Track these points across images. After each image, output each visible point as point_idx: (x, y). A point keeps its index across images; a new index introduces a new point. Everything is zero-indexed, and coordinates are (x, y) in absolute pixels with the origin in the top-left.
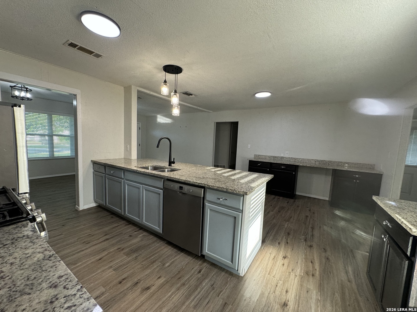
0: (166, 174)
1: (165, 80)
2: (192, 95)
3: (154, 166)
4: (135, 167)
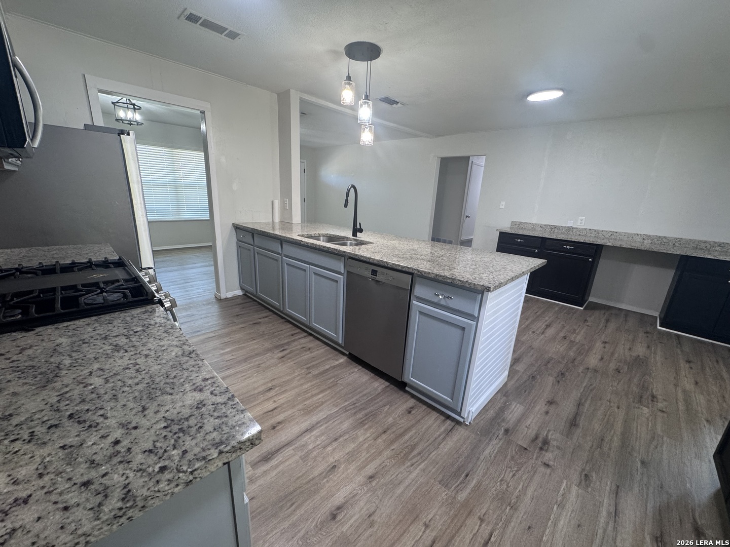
0: (348, 249)
1: (349, 73)
2: (397, 103)
3: (329, 235)
4: (299, 235)
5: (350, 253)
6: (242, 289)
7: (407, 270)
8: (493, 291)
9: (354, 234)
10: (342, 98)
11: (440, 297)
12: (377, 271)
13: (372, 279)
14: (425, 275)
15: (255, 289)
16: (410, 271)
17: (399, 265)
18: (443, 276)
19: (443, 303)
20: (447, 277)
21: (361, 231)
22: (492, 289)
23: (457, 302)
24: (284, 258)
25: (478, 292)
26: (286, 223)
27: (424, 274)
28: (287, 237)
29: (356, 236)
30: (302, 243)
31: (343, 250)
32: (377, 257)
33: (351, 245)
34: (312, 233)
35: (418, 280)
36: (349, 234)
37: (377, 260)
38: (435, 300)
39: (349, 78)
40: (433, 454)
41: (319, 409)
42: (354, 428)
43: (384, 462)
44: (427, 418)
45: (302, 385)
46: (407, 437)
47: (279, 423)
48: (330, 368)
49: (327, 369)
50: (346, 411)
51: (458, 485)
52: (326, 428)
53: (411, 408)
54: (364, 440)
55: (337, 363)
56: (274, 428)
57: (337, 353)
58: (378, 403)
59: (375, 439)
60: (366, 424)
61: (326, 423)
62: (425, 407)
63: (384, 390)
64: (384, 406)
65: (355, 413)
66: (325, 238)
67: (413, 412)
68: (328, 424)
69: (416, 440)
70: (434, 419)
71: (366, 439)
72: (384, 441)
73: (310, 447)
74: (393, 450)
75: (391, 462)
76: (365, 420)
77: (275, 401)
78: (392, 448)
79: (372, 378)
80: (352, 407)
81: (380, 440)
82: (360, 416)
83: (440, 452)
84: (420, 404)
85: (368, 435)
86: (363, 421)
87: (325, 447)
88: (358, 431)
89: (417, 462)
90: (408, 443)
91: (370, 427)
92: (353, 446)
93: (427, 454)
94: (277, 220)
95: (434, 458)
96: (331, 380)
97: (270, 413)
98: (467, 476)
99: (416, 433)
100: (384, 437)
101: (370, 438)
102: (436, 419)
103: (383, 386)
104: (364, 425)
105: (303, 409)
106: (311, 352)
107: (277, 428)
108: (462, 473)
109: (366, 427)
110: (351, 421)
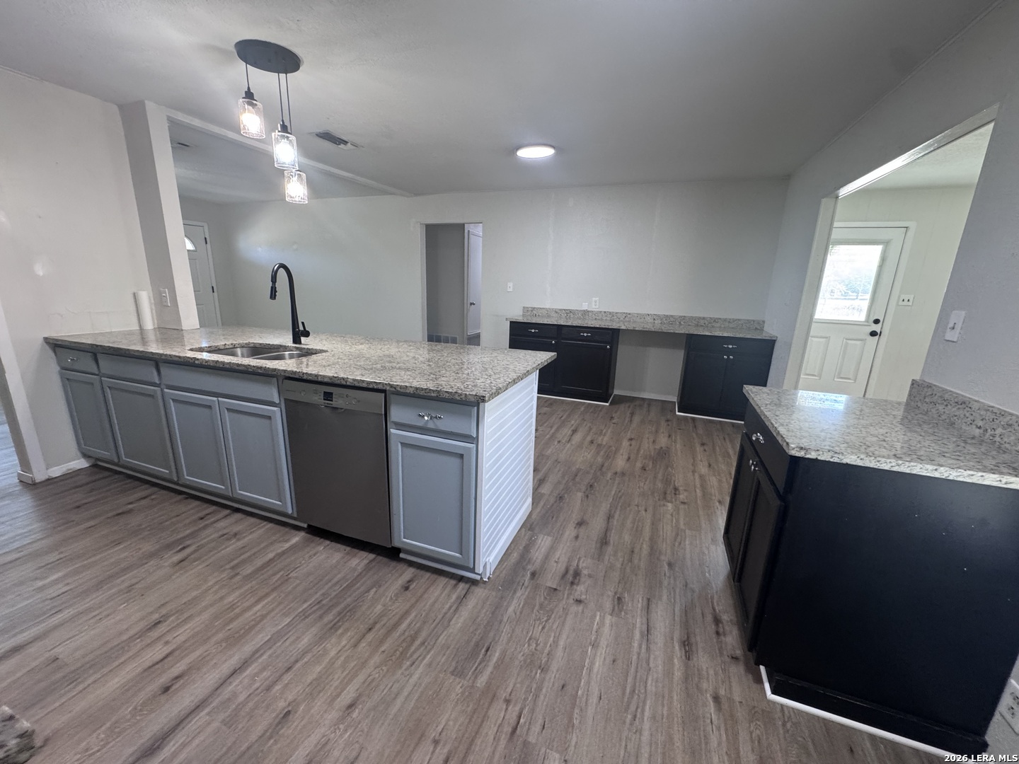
1: (249, 88)
2: (345, 142)
3: (252, 345)
4: (191, 350)
5: (285, 371)
6: (85, 456)
7: (375, 387)
8: (489, 400)
9: (296, 340)
10: (242, 126)
11: (426, 418)
12: (332, 394)
13: (326, 406)
14: (402, 390)
15: (114, 452)
16: (380, 387)
17: (363, 381)
18: (426, 389)
19: (431, 425)
20: (430, 390)
21: (307, 334)
22: (487, 399)
23: (449, 422)
24: (166, 390)
25: (470, 405)
26: (170, 331)
27: (399, 389)
28: (166, 355)
29: (300, 343)
30: (197, 362)
31: (271, 367)
32: (329, 372)
33: (291, 357)
34: (221, 343)
35: (392, 398)
36: (287, 340)
37: (329, 377)
38: (420, 423)
39: (249, 95)
40: (442, 637)
41: (257, 629)
42: (321, 638)
43: (369, 676)
44: (431, 589)
45: (222, 598)
46: (404, 626)
47: (177, 678)
48: (275, 557)
49: (270, 560)
50: (306, 617)
51: (477, 668)
52: (270, 656)
53: (409, 581)
54: (338, 653)
55: (287, 545)
56: (166, 689)
57: (287, 529)
58: (358, 588)
59: (355, 646)
60: (340, 627)
61: (270, 648)
62: (428, 575)
63: (368, 568)
64: (368, 591)
65: (321, 617)
66: (245, 350)
67: (411, 587)
68: (274, 648)
69: (418, 625)
70: (442, 586)
71: (340, 651)
72: (370, 644)
73: (241, 698)
74: (383, 652)
75: (381, 671)
76: (338, 621)
77: (167, 643)
78: (383, 649)
79: (348, 554)
80: (317, 607)
81: (363, 644)
82: (330, 617)
83: (451, 631)
84: (422, 572)
85: (344, 643)
86: (335, 624)
87: (268, 689)
88: (326, 643)
89: (419, 656)
90: (407, 634)
91: (347, 630)
92: (318, 669)
93: (434, 641)
94: (149, 324)
95: (443, 642)
96: (278, 576)
97: (157, 666)
98: (487, 650)
99: (416, 616)
100: (370, 637)
101: (347, 647)
102: (444, 588)
103: (366, 562)
104: (336, 631)
105: (226, 639)
106: (239, 540)
107: (171, 690)
108: (481, 649)
109: (340, 631)
110: (314, 630)
